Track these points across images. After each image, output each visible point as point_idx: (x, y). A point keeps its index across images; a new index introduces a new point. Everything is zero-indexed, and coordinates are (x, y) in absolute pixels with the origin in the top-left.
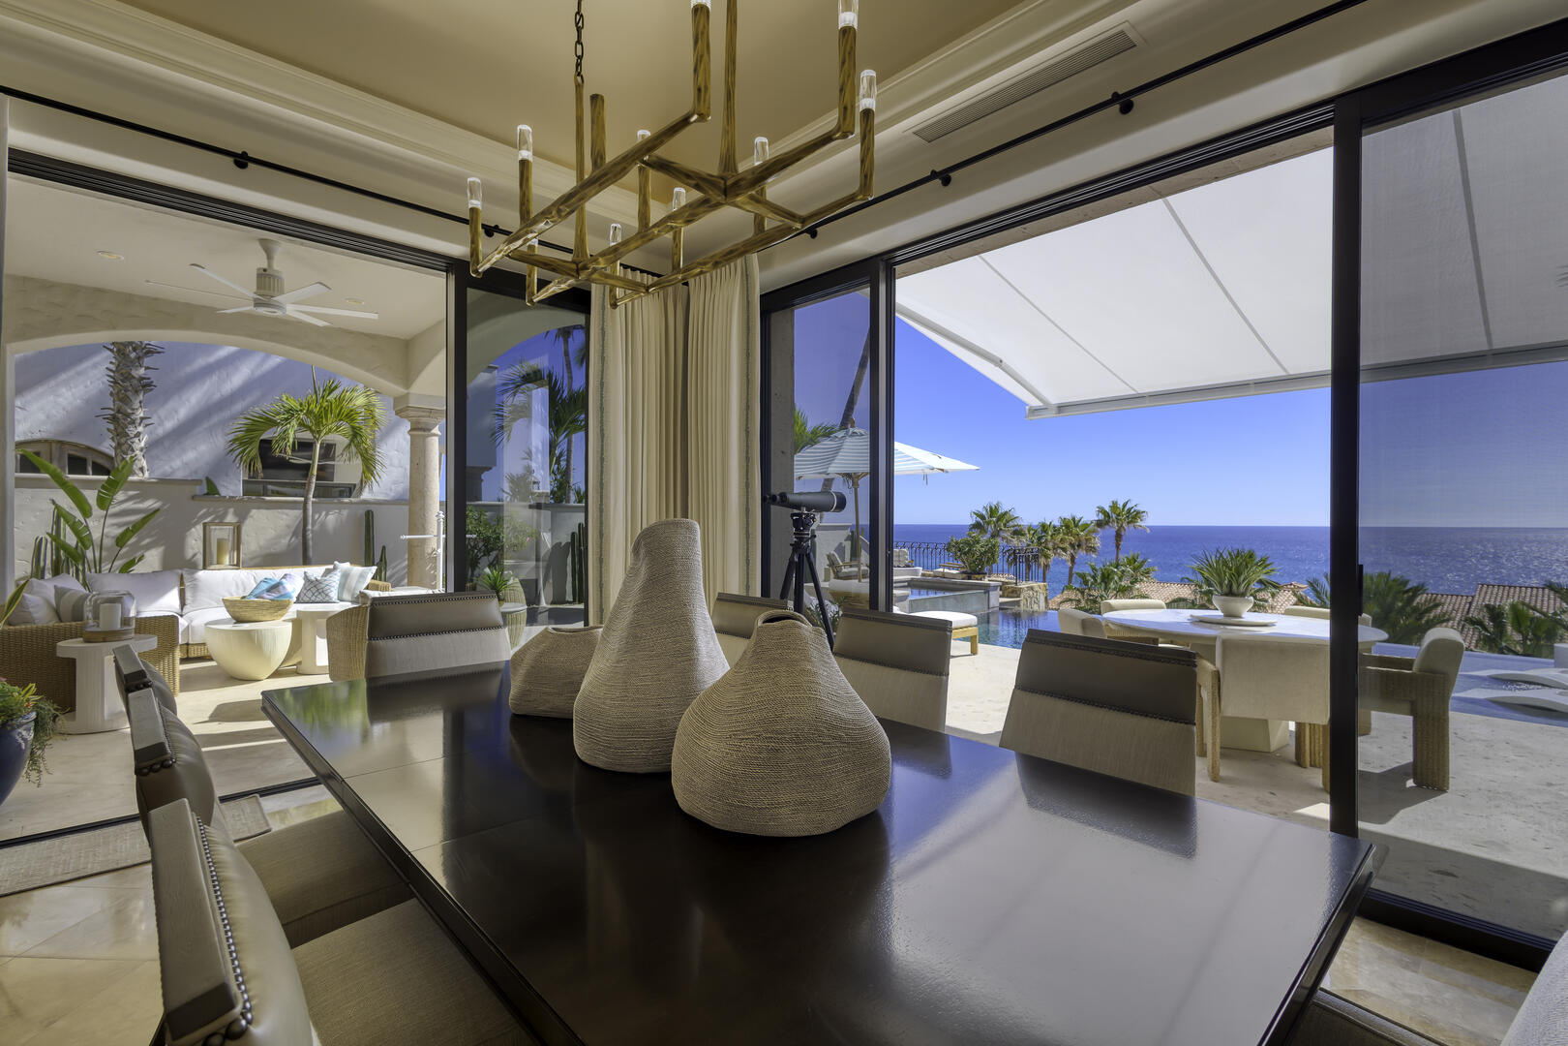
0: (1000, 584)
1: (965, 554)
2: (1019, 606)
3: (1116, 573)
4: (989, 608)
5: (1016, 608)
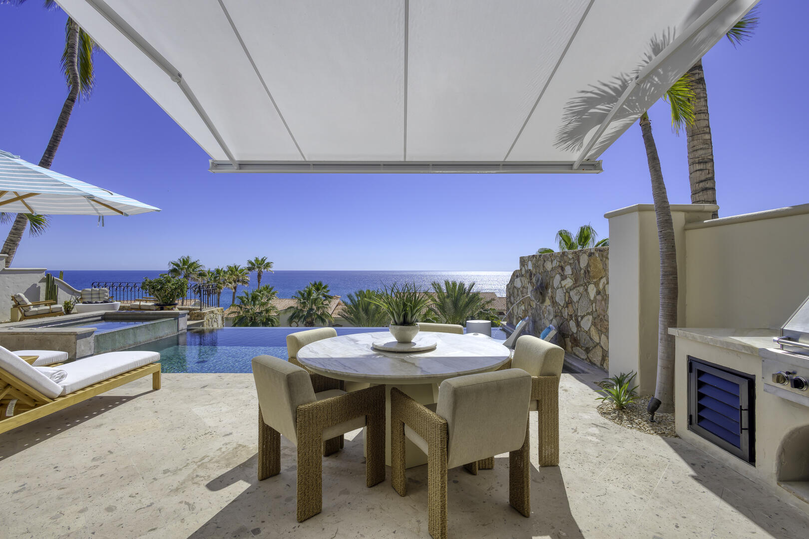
0: (188, 311)
1: (158, 290)
2: (203, 326)
3: (259, 296)
4: (178, 331)
5: (201, 328)
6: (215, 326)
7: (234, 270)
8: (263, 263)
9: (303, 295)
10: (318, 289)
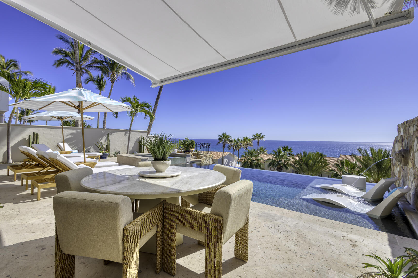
4: (186, 163)
5: (200, 163)
6: (208, 163)
7: (246, 139)
8: (260, 136)
9: (276, 153)
10: (285, 150)
